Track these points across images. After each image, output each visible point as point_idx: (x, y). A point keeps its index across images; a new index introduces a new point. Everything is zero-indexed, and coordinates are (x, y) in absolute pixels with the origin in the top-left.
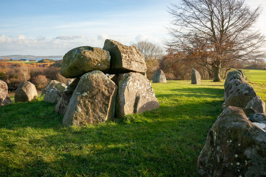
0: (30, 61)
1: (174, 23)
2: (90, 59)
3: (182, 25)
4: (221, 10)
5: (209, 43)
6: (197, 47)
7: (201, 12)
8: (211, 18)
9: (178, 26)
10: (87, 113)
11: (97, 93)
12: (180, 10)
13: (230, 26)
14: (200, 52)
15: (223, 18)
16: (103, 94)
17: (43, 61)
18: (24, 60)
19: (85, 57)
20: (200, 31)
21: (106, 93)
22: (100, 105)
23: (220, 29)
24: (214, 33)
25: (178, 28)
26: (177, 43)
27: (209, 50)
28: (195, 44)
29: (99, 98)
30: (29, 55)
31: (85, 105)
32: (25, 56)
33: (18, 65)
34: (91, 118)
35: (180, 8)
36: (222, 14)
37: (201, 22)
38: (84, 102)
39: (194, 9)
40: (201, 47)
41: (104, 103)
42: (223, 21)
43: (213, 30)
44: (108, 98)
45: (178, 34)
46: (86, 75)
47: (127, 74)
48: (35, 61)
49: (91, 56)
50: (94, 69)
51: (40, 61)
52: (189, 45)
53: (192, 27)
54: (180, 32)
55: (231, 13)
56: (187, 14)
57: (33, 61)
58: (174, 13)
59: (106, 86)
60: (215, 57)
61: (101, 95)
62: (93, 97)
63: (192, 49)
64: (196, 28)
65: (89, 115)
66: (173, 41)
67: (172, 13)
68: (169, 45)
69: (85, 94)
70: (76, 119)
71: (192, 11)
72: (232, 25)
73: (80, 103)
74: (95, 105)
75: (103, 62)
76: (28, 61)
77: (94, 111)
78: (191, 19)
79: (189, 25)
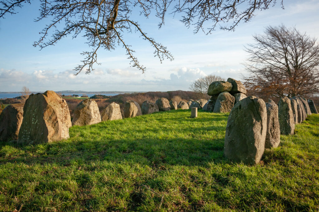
0: (82, 97)
1: (251, 59)
2: (224, 86)
3: (258, 61)
4: (295, 48)
5: (285, 77)
6: (272, 81)
7: (276, 50)
8: (286, 55)
9: (253, 63)
10: (225, 109)
11: (228, 101)
12: (256, 49)
13: (304, 62)
14: (275, 85)
15: (297, 55)
16: (230, 102)
17: (95, 97)
18: (77, 96)
19: (222, 86)
20: (275, 66)
21: (231, 101)
22: (230, 106)
23: (295, 65)
24: (289, 68)
25: (254, 64)
26: (254, 78)
27: (285, 84)
28: (270, 78)
29: (229, 103)
30: (80, 91)
31: (224, 105)
32: (76, 92)
33: (71, 101)
34: (227, 111)
35: (255, 48)
36: (296, 51)
37: (276, 59)
38: (223, 104)
39: (269, 48)
40: (276, 81)
41: (231, 105)
42: (297, 58)
43: (287, 66)
44: (232, 103)
45: (253, 69)
46: (222, 93)
47: (239, 94)
48: (87, 96)
49: (225, 85)
50: (225, 91)
51: (92, 97)
52: (264, 79)
53: (267, 63)
54: (256, 67)
55: (304, 51)
56: (262, 52)
57: (86, 97)
58: (250, 51)
59: (231, 98)
60: (290, 89)
61: (229, 102)
62: (226, 102)
63: (268, 82)
64: (270, 64)
65: (226, 109)
66: (250, 76)
67: (248, 51)
68: (246, 80)
69: (223, 101)
70: (221, 110)
71: (266, 50)
72: (306, 60)
73: (222, 104)
74: (227, 106)
75: (229, 88)
76: (80, 97)
77: (227, 108)
78: (266, 56)
79: (264, 62)
